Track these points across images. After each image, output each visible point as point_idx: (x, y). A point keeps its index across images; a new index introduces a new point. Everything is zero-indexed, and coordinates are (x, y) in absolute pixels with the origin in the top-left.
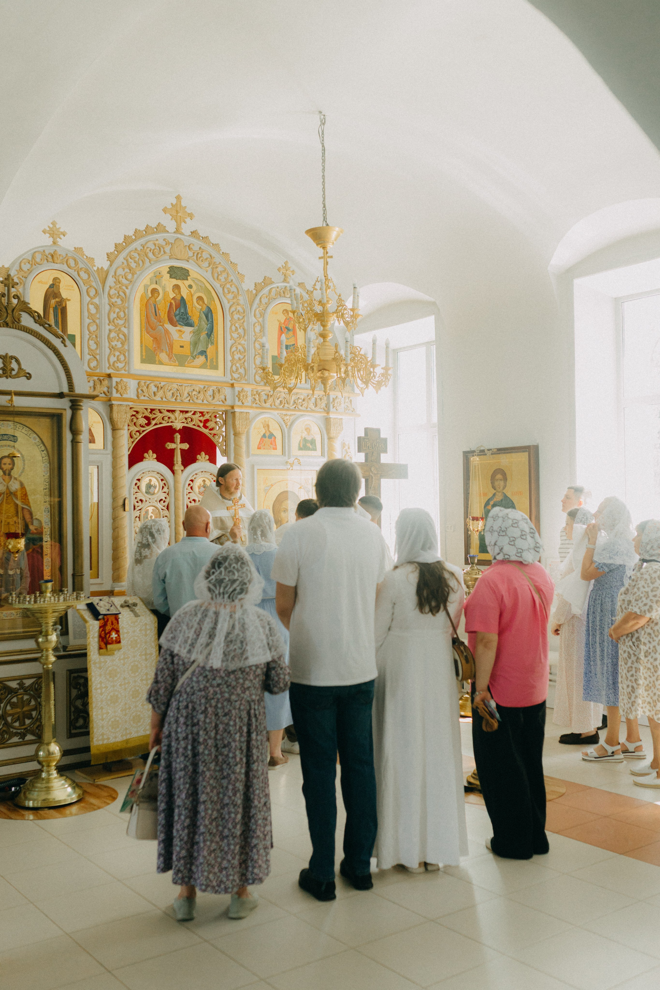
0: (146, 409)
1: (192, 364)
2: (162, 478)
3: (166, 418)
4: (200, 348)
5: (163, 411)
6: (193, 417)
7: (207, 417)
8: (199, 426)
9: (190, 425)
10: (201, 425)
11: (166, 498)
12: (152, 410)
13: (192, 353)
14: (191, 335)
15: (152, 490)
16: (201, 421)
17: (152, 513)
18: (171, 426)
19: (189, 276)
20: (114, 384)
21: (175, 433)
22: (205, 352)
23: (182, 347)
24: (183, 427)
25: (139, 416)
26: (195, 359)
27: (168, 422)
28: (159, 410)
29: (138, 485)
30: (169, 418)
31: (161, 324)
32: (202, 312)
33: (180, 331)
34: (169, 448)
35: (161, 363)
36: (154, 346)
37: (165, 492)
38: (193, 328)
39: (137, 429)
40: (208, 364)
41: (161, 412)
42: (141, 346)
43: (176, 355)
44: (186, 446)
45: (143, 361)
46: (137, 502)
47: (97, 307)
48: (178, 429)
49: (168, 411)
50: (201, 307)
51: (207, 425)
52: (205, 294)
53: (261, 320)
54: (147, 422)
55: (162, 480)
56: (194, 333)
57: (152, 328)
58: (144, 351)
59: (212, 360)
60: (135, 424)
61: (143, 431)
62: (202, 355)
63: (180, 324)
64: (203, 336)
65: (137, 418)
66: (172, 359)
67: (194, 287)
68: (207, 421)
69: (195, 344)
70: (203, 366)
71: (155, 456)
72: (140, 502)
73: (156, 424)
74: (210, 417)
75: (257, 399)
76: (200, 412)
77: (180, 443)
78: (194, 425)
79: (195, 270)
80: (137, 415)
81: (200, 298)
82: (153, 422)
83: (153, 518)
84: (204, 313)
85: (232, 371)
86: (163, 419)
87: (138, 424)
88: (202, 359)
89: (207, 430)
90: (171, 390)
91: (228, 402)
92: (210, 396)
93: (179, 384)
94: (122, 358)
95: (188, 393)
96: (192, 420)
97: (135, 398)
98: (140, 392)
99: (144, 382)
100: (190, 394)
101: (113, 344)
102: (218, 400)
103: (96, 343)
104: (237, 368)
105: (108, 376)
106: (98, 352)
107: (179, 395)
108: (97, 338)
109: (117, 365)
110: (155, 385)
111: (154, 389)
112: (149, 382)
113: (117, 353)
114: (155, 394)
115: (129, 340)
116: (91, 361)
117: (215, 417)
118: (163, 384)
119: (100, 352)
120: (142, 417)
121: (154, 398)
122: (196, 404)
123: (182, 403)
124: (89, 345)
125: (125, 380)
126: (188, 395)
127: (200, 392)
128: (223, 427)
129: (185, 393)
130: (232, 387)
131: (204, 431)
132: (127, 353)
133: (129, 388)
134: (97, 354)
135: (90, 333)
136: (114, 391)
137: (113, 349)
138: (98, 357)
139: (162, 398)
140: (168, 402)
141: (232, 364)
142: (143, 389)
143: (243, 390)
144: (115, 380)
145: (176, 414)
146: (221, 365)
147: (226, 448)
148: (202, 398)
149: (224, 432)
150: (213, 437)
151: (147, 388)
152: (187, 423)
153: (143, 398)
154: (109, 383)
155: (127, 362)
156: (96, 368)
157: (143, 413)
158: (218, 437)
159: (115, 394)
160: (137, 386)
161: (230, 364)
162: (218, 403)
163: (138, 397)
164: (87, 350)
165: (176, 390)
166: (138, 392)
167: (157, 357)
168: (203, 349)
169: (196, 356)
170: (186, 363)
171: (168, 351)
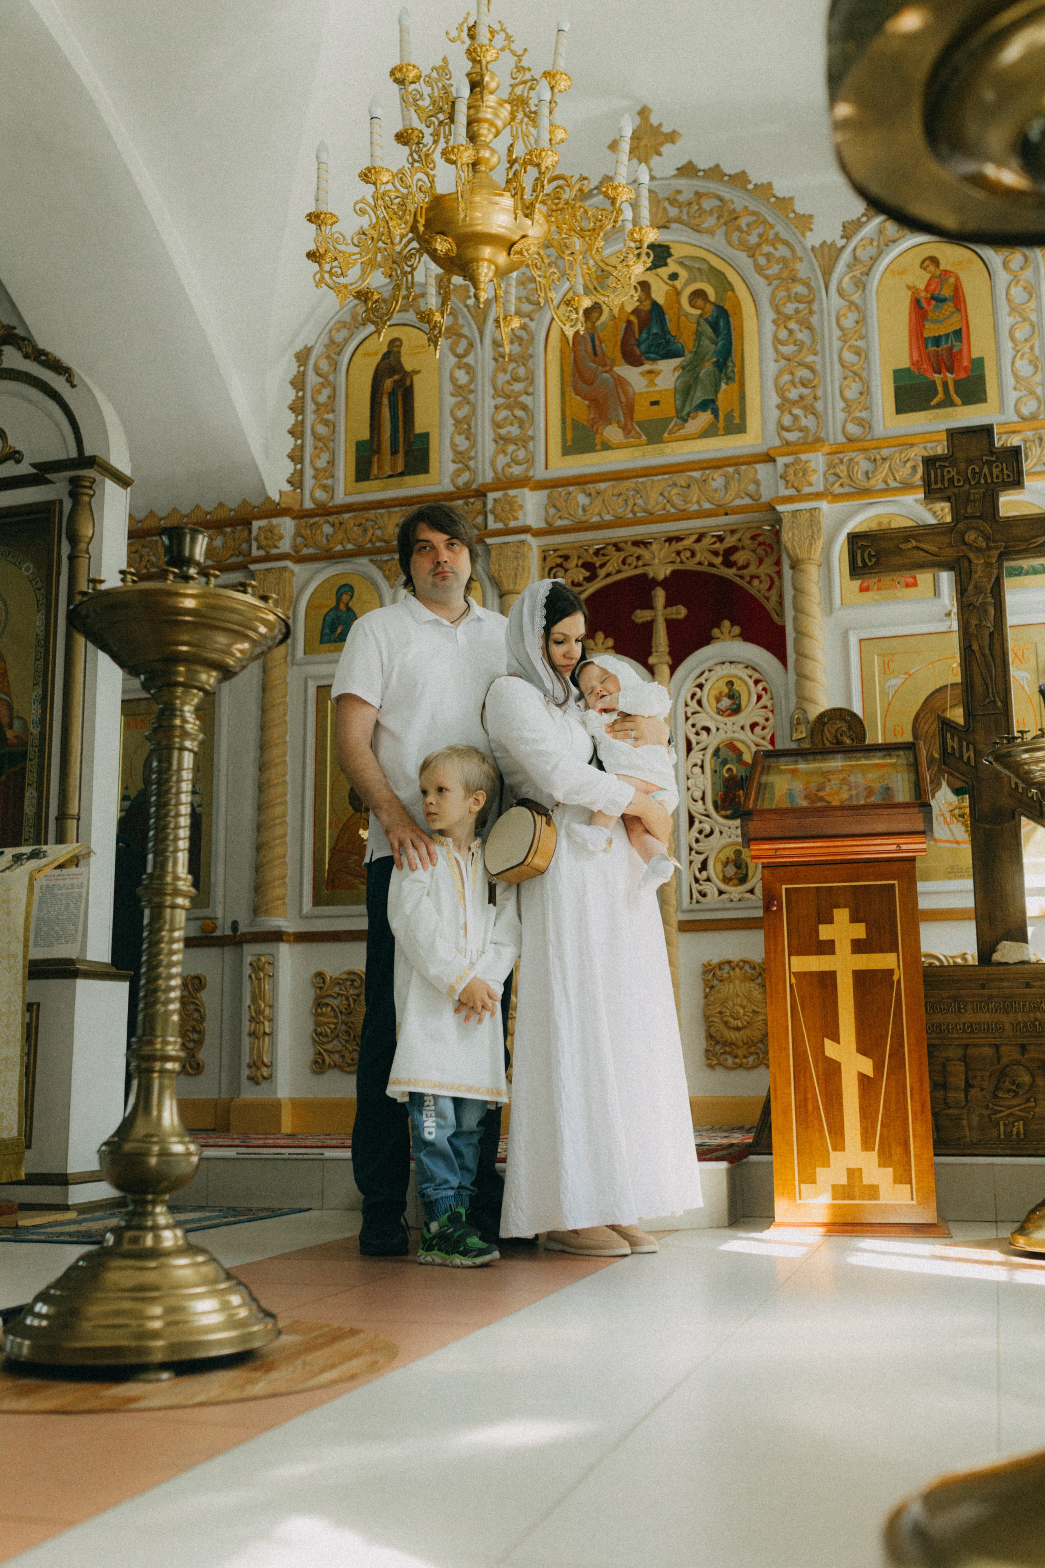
0: (586, 547)
1: (682, 432)
3: (632, 560)
4: (699, 396)
5: (622, 545)
6: (697, 547)
7: (730, 541)
8: (711, 565)
9: (691, 565)
10: (718, 561)
12: (599, 548)
13: (678, 412)
14: (676, 374)
16: (716, 553)
18: (644, 575)
19: (670, 255)
20: (490, 504)
21: (654, 589)
22: (713, 401)
23: (655, 403)
24: (674, 573)
25: (572, 563)
26: (686, 421)
27: (636, 567)
28: (615, 545)
30: (638, 558)
31: (608, 368)
32: (702, 321)
33: (650, 372)
34: (639, 621)
35: (607, 446)
36: (592, 416)
38: (682, 359)
40: (721, 424)
41: (618, 549)
42: (564, 422)
43: (639, 424)
44: (681, 612)
45: (567, 451)
47: (469, 370)
48: (661, 577)
49: (636, 544)
50: (699, 312)
51: (733, 558)
52: (709, 282)
53: (856, 298)
54: (587, 574)
56: (683, 368)
57: (586, 382)
58: (569, 431)
59: (729, 416)
62: (705, 411)
63: (648, 359)
64: (707, 368)
65: (566, 570)
67: (683, 274)
68: (733, 550)
69: (685, 391)
70: (709, 432)
71: (610, 642)
73: (608, 575)
74: (740, 540)
75: (844, 474)
76: (714, 534)
77: (666, 607)
78: (700, 563)
79: (683, 239)
80: (567, 565)
81: (699, 294)
82: (602, 573)
84: (706, 320)
85: (782, 427)
86: (624, 562)
88: (705, 418)
89: (734, 570)
90: (620, 495)
91: (766, 495)
92: (716, 490)
93: (640, 480)
94: (521, 454)
95: (661, 494)
96: (693, 554)
97: (542, 525)
98: (552, 511)
99: (560, 489)
100: (666, 494)
101: (503, 432)
102: (738, 496)
103: (467, 438)
104: (796, 418)
105: (481, 494)
106: (472, 454)
107: (640, 502)
108: (470, 428)
109: (511, 470)
110: (584, 492)
111: (582, 499)
112: (571, 489)
113: (511, 448)
114: (584, 510)
115: (536, 416)
116: (457, 474)
117: (753, 538)
118: (603, 486)
119: (476, 452)
120: (577, 566)
121: (584, 519)
122: (684, 515)
123: (651, 518)
124: (453, 445)
125: (512, 492)
126: (661, 498)
127: (689, 486)
128: (773, 558)
129: (654, 495)
130: (772, 460)
131: (729, 573)
132: (531, 444)
133: (521, 507)
134: (471, 458)
135: (457, 422)
136: (491, 518)
137: (502, 441)
138: (471, 464)
139: (600, 515)
140: (619, 522)
141: (782, 413)
142: (558, 504)
143: (795, 460)
144: (491, 496)
145: (655, 547)
146: (753, 421)
147: (781, 603)
148: (695, 499)
149: (776, 569)
150: (749, 583)
151: (566, 501)
152: (682, 562)
153: (559, 523)
154: (485, 505)
155: (530, 461)
156: (467, 484)
157: (579, 558)
158: (761, 582)
159: (492, 525)
160: (545, 500)
161: (776, 413)
162: (738, 502)
163: (547, 522)
164: (449, 454)
165: (631, 493)
166: (547, 512)
167: (597, 436)
168: (706, 397)
169: (689, 414)
170: (666, 435)
171: (622, 419)
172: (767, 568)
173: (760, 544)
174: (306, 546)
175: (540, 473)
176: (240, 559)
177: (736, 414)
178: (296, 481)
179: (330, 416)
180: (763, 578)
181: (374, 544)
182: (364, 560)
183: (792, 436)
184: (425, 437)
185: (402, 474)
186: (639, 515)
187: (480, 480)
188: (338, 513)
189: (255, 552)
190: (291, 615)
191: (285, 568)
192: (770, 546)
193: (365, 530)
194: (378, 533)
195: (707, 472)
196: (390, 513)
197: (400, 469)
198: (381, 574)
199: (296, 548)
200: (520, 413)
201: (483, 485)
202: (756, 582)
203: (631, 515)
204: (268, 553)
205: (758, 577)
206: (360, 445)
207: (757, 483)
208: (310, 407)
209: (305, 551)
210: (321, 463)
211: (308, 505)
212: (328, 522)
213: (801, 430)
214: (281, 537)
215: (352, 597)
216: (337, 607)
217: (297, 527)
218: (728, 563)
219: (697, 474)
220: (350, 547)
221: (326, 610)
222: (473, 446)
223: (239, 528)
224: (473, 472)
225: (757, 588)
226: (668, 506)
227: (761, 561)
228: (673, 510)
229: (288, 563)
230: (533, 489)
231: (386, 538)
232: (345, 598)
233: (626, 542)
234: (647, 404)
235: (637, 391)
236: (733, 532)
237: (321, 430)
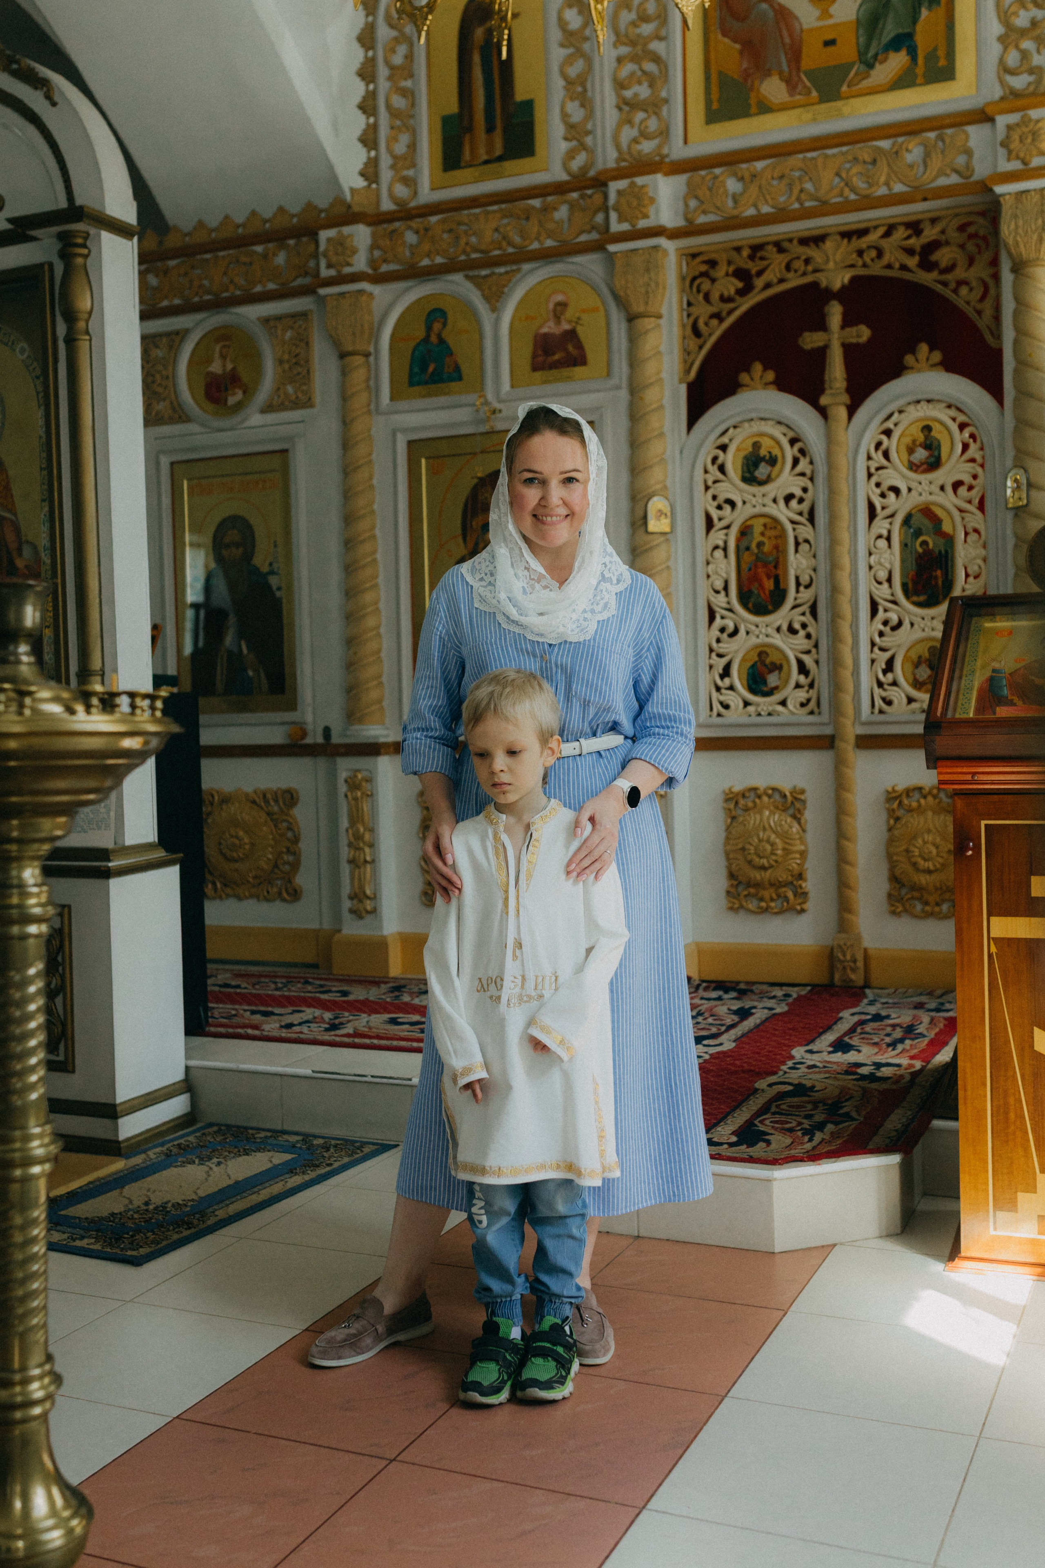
0: (738, 249)
1: (865, 84)
2: (791, 434)
3: (799, 265)
4: (890, 30)
5: (786, 245)
6: (885, 244)
7: (930, 234)
8: (904, 267)
9: (877, 270)
10: (913, 262)
11: (805, 490)
12: (756, 249)
15: (762, 471)
16: (910, 252)
17: (762, 534)
18: (815, 285)
20: (612, 197)
21: (826, 302)
22: (910, 36)
23: (830, 43)
24: (854, 280)
25: (721, 271)
26: (871, 66)
27: (804, 274)
28: (777, 245)
29: (720, 461)
30: (807, 261)
34: (808, 346)
35: (765, 108)
36: (745, 65)
37: (803, 474)
39: (714, 310)
40: (920, 70)
41: (781, 250)
42: (707, 77)
43: (810, 74)
44: (862, 333)
45: (712, 117)
46: (719, 507)
48: (837, 285)
49: (804, 241)
51: (934, 257)
54: (740, 285)
55: (793, 442)
57: (736, 17)
58: (715, 89)
59: (932, 57)
60: (707, 298)
61: (730, 312)
62: (897, 50)
65: (713, 280)
66: (800, 87)
68: (933, 246)
69: (871, 23)
70: (903, 82)
71: (770, 376)
72: (728, 508)
73: (768, 286)
74: (943, 232)
76: (908, 225)
77: (843, 327)
78: (889, 266)
80: (713, 273)
82: (759, 283)
83: (766, 548)
85: (1005, 69)
86: (788, 268)
87: (715, 296)
88: (898, 61)
89: (934, 275)
90: (781, 177)
91: (981, 171)
92: (911, 166)
93: (809, 155)
94: (653, 124)
95: (838, 174)
96: (880, 254)
97: (680, 223)
98: (693, 203)
99: (703, 173)
100: (844, 175)
101: (628, 94)
102: (941, 173)
103: (582, 105)
104: (1025, 55)
105: (600, 183)
106: (589, 127)
107: (809, 186)
108: (585, 90)
109: (639, 147)
110: (735, 175)
111: (732, 185)
112: (717, 171)
113: (640, 116)
114: (735, 201)
115: (671, 72)
116: (570, 155)
117: (962, 228)
118: (759, 165)
119: (594, 125)
120: (727, 275)
121: (736, 212)
122: (868, 202)
123: (824, 208)
124: (565, 116)
125: (640, 180)
126: (837, 180)
127: (874, 162)
128: (987, 256)
129: (827, 177)
130: (991, 120)
131: (928, 278)
132: (665, 109)
133: (652, 200)
134: (588, 133)
135: (570, 83)
136: (613, 216)
137: (627, 106)
138: (588, 140)
139: (755, 206)
140: (781, 216)
141: (1006, 49)
142: (700, 193)
143: (1023, 117)
144: (614, 187)
145: (829, 244)
146: (965, 63)
147: (997, 318)
148: (883, 179)
149: (991, 271)
150: (955, 291)
151: (710, 189)
152: (865, 265)
153: (702, 219)
154: (606, 197)
155: (664, 133)
156: (584, 169)
157: (729, 263)
158: (971, 289)
159: (616, 227)
160: (683, 189)
161: (996, 48)
162: (942, 181)
163: (687, 219)
164: (558, 129)
165: (797, 174)
166: (686, 205)
167: (753, 95)
168: (900, 31)
169: (875, 57)
170: (844, 88)
171: (785, 68)
172: (979, 271)
173: (971, 236)
174: (385, 261)
175: (677, 150)
176: (307, 280)
177: (941, 53)
178: (370, 172)
179: (408, 84)
180: (974, 284)
181: (468, 255)
182: (458, 277)
183: (1019, 82)
184: (529, 105)
185: (500, 159)
186: (808, 204)
187: (600, 166)
188: (423, 215)
189: (325, 272)
190: (372, 349)
191: (361, 292)
192: (984, 238)
193: (457, 238)
194: (473, 240)
195: (900, 140)
196: (488, 213)
197: (498, 152)
198: (478, 293)
199: (373, 263)
200: (650, 67)
201: (606, 171)
202: (964, 290)
203: (796, 205)
204: (339, 272)
205: (966, 283)
206: (447, 121)
207: (969, 153)
208: (383, 72)
209: (384, 268)
210: (400, 148)
211: (387, 205)
212: (410, 228)
213: (1031, 71)
214: (354, 251)
215: (445, 325)
216: (426, 340)
217: (374, 235)
218: (927, 265)
219: (885, 144)
220: (439, 260)
221: (413, 344)
222: (590, 114)
223: (305, 239)
224: (591, 151)
225: (965, 299)
226: (847, 191)
227: (971, 261)
228: (853, 197)
229: (365, 286)
230: (667, 174)
231: (483, 247)
232: (437, 326)
233: (790, 240)
234: (821, 44)
235: (805, 26)
236: (934, 221)
237: (399, 102)
